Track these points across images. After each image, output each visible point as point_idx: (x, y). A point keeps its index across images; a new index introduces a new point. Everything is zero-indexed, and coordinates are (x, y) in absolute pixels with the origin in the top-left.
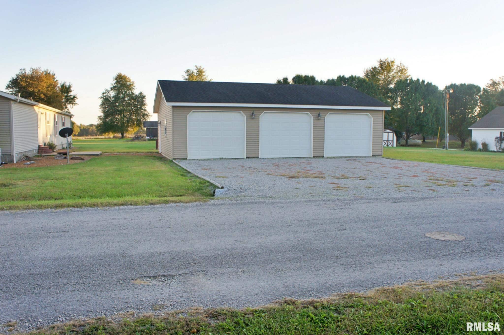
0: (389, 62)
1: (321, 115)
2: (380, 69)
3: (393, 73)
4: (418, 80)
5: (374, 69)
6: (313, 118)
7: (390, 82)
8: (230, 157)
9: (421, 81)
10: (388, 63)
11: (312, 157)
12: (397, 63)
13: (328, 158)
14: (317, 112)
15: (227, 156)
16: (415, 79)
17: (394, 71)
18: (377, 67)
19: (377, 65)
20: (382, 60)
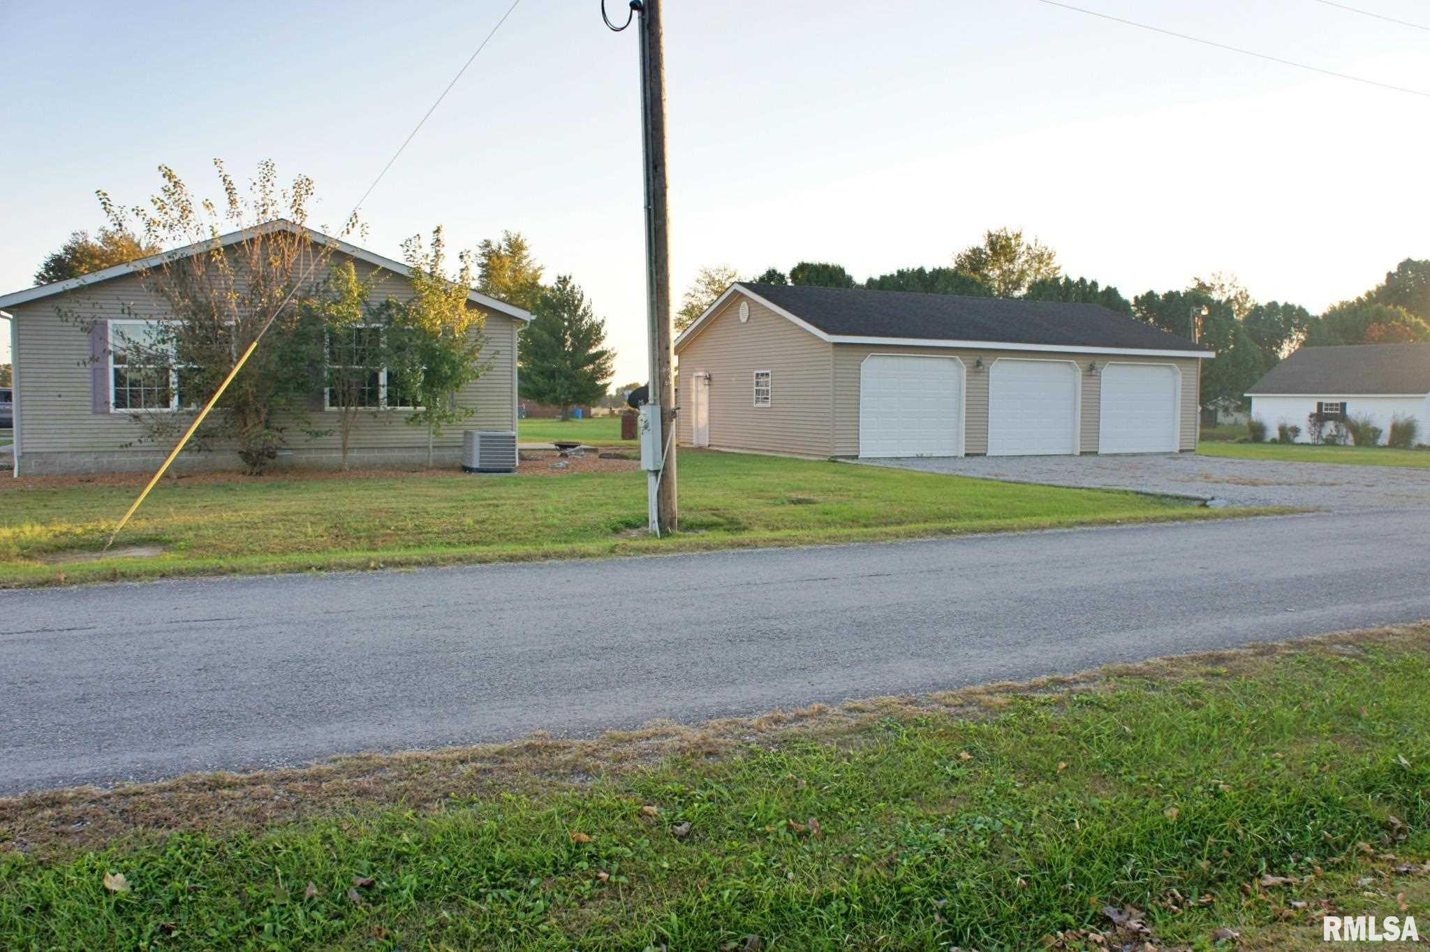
0: (1010, 235)
1: (1097, 366)
2: (989, 252)
3: (1021, 261)
4: (1082, 280)
5: (976, 252)
6: (1080, 373)
7: (1017, 285)
8: (935, 454)
9: (1089, 282)
10: (1008, 239)
11: (1078, 453)
12: (1027, 239)
13: (1106, 455)
14: (1089, 361)
15: (929, 452)
16: (1075, 278)
17: (1024, 258)
18: (982, 247)
19: (982, 243)
20: (993, 232)
